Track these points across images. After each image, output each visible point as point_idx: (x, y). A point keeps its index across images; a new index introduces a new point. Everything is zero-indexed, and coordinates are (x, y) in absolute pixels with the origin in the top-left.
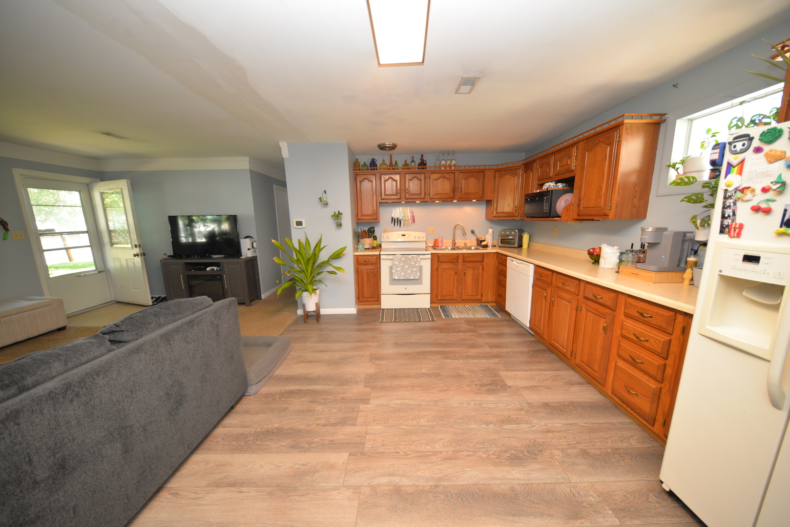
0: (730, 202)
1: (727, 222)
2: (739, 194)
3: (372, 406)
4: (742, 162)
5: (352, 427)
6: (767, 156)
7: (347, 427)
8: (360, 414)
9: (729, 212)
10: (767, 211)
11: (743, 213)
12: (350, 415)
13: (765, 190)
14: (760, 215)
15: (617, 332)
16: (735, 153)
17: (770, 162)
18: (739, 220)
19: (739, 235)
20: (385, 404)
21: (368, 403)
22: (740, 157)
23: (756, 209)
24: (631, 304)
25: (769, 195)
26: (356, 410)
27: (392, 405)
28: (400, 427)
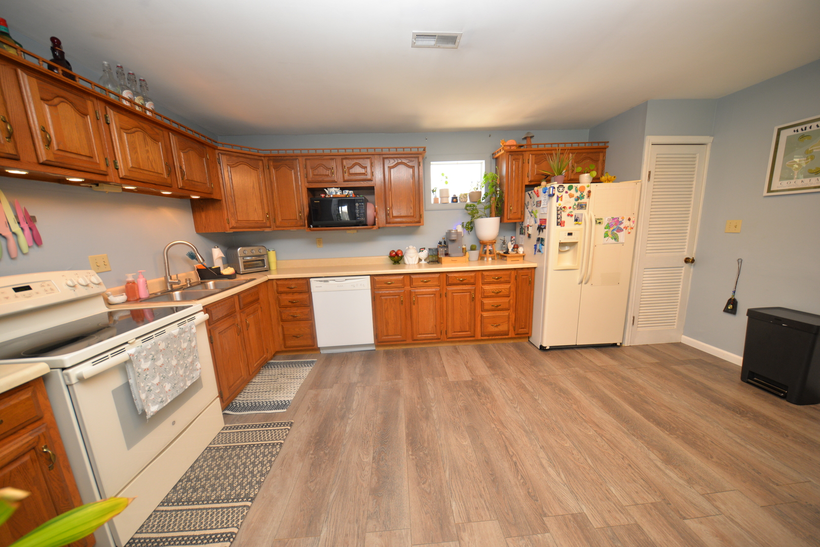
0: (559, 212)
1: (559, 220)
2: (563, 209)
3: (583, 507)
4: (562, 196)
5: (645, 530)
6: (569, 195)
7: (652, 538)
8: (612, 522)
9: (559, 216)
10: (572, 216)
11: (564, 217)
12: (627, 539)
13: (570, 208)
14: (569, 217)
15: (478, 296)
16: (559, 192)
17: (570, 198)
18: (563, 220)
19: (564, 226)
20: (566, 488)
21: (582, 514)
22: (561, 194)
23: (568, 215)
24: (487, 275)
25: (571, 210)
26: (610, 533)
27: (564, 479)
28: (593, 466)
